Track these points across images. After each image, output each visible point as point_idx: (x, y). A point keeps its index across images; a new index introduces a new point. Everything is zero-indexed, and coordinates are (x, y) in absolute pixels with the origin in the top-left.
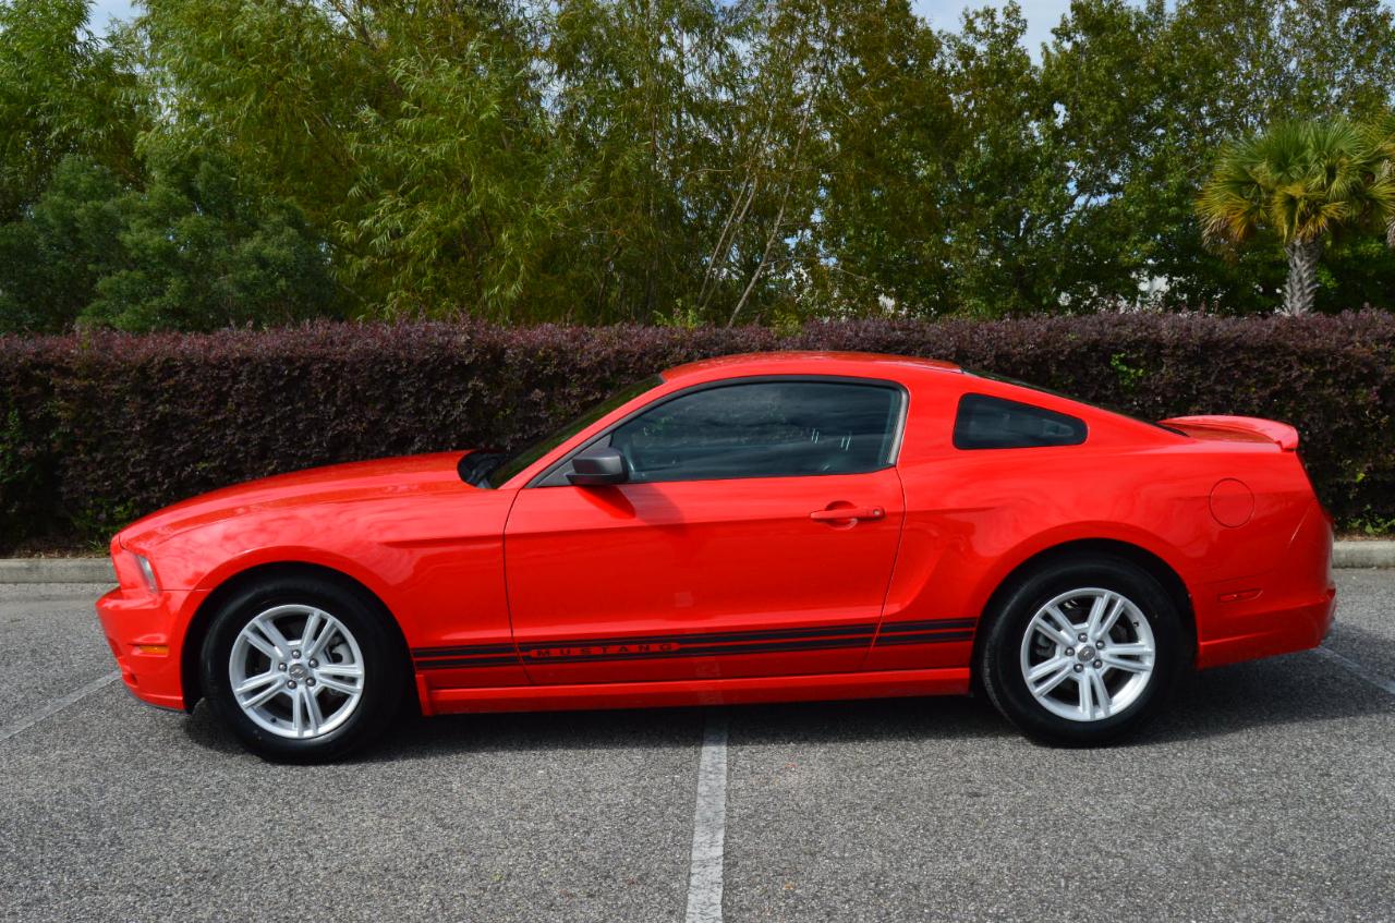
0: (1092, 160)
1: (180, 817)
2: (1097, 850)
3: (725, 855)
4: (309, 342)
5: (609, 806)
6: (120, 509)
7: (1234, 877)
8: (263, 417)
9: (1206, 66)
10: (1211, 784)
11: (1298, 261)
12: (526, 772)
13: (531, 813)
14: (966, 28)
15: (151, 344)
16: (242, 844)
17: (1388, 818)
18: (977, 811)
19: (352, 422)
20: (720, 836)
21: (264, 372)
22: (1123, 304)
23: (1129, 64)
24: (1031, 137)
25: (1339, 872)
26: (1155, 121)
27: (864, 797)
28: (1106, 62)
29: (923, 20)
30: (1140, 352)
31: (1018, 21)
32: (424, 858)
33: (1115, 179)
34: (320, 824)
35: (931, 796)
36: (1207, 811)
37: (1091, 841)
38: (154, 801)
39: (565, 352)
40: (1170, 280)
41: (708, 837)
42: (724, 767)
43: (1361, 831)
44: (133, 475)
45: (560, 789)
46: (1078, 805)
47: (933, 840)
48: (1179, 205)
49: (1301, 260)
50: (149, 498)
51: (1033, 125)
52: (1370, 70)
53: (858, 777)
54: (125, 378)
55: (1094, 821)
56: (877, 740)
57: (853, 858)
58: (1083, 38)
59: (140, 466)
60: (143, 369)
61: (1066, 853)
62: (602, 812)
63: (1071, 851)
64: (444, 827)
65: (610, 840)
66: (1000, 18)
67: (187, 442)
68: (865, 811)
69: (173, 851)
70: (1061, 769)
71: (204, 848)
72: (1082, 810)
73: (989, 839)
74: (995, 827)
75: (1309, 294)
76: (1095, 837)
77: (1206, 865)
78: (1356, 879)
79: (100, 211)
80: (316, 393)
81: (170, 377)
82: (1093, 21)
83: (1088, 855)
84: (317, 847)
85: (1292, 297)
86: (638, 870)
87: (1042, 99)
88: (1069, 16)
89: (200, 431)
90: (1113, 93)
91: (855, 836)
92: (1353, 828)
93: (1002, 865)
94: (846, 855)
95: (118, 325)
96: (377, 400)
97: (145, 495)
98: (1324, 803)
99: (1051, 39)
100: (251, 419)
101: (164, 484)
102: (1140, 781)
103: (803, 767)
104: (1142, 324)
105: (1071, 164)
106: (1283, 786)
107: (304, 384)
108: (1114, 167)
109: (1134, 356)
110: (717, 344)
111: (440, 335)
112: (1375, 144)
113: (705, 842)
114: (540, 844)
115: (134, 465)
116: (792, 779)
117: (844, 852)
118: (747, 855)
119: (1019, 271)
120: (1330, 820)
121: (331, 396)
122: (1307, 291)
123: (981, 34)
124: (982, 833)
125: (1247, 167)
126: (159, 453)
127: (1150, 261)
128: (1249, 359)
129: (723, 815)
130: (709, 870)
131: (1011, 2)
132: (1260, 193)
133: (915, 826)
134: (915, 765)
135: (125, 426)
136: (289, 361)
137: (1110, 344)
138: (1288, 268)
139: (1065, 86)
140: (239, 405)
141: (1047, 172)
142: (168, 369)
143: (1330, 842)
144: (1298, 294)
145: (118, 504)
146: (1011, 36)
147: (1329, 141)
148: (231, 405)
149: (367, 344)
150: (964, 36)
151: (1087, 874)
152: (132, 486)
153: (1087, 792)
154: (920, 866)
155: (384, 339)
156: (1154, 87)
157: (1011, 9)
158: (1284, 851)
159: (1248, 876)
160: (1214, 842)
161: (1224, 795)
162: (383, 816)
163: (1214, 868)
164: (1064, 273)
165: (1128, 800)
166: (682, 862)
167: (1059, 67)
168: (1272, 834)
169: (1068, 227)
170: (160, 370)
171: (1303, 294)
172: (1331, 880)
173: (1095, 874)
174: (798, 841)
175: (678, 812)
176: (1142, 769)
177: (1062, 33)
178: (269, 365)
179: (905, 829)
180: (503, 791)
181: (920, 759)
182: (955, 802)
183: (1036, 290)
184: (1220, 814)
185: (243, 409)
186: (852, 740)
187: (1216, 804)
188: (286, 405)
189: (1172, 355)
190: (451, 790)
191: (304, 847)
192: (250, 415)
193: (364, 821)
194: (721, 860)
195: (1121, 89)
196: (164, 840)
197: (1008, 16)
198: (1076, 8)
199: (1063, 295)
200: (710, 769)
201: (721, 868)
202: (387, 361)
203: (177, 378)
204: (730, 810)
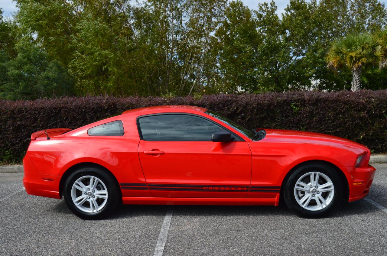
0: (297, 46)
1: (12, 240)
2: (270, 246)
3: (164, 249)
4: (61, 103)
5: (134, 235)
6: (7, 151)
7: (307, 253)
8: (48, 124)
9: (329, 19)
10: (307, 227)
11: (355, 75)
12: (113, 226)
13: (112, 238)
14: (260, 9)
15: (16, 104)
16: (29, 247)
17: (355, 236)
18: (239, 235)
19: (73, 125)
20: (164, 243)
21: (48, 111)
22: (307, 87)
23: (307, 18)
24: (279, 40)
25: (337, 252)
26: (315, 35)
27: (207, 232)
28: (300, 18)
29: (247, 7)
30: (299, 103)
31: (274, 7)
32: (79, 251)
33: (304, 51)
34: (51, 242)
35: (227, 231)
36: (304, 234)
37: (269, 244)
38: (6, 236)
39: (134, 105)
40: (321, 80)
41: (161, 244)
42: (169, 224)
43: (346, 240)
44: (10, 142)
45: (122, 231)
46: (267, 233)
47: (224, 244)
48: (322, 58)
49: (356, 74)
50: (15, 148)
51: (280, 36)
52: (376, 19)
53: (207, 226)
54: (7, 114)
55: (271, 238)
56: (215, 215)
57: (201, 249)
58: (294, 11)
59: (13, 139)
60: (13, 111)
61: (261, 247)
62: (132, 237)
63: (263, 247)
64: (87, 242)
65: (133, 245)
66: (269, 6)
67: (26, 132)
68: (207, 236)
69: (9, 250)
70: (265, 223)
71: (17, 249)
72: (268, 235)
73: (240, 243)
74: (243, 240)
75: (358, 84)
76: (270, 242)
77: (300, 250)
78: (342, 253)
79: (2, 66)
80: (63, 117)
81: (21, 113)
82: (296, 6)
83: (267, 248)
84: (49, 248)
85: (354, 85)
86: (139, 253)
87: (282, 29)
88: (290, 5)
89: (29, 129)
90: (302, 27)
91: (203, 243)
92: (344, 239)
93: (242, 251)
94: (199, 248)
95: (7, 99)
96: (80, 119)
97: (14, 147)
98: (338, 232)
99: (284, 12)
100: (44, 125)
101: (19, 144)
102: (287, 226)
103: (192, 223)
104: (300, 95)
105: (291, 47)
106: (327, 227)
107: (59, 115)
108: (303, 48)
109: (297, 103)
110: (177, 102)
111: (99, 100)
112: (376, 41)
113: (159, 245)
114: (113, 246)
115: (11, 139)
116: (188, 227)
117: (198, 248)
118: (171, 249)
119: (277, 78)
120: (338, 237)
121: (67, 118)
122: (358, 83)
123: (264, 10)
124: (239, 242)
125: (340, 48)
126: (18, 135)
127: (314, 75)
128: (330, 104)
129: (166, 237)
130: (159, 253)
131: (273, 1)
132: (343, 55)
133: (220, 240)
134: (224, 222)
135: (8, 128)
136: (55, 108)
137: (290, 100)
138: (353, 77)
139: (289, 25)
140: (41, 121)
141: (284, 50)
142: (20, 111)
143: (337, 243)
144: (355, 84)
145: (7, 150)
146: (273, 10)
147: (363, 39)
148: (38, 121)
149: (77, 103)
150: (259, 11)
151: (266, 253)
152: (10, 145)
153: (271, 229)
154: (219, 251)
155: (82, 101)
156: (314, 25)
157: (272, 3)
158: (323, 246)
159: (311, 253)
160: (304, 244)
161: (310, 230)
162: (70, 239)
163: (302, 251)
164: (289, 79)
165: (282, 231)
166: (152, 251)
167: (287, 19)
168: (321, 241)
169: (290, 65)
170: (18, 111)
171: (357, 84)
172: (335, 254)
173: (268, 253)
174: (186, 245)
175: (153, 237)
176: (288, 223)
177: (287, 10)
178: (49, 109)
179: (217, 241)
180: (105, 232)
181: (226, 221)
182: (233, 233)
183: (281, 84)
184: (308, 236)
185: (42, 122)
186: (208, 215)
187: (307, 233)
188: (54, 121)
189: (308, 103)
190: (91, 232)
191: (46, 248)
192: (44, 124)
193: (64, 240)
194: (163, 251)
195: (305, 26)
196: (6, 247)
197: (272, 5)
198: (291, 3)
199: (290, 85)
200: (165, 224)
201: (162, 252)
202: (83, 108)
203: (23, 113)
204: (168, 236)
